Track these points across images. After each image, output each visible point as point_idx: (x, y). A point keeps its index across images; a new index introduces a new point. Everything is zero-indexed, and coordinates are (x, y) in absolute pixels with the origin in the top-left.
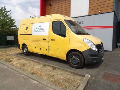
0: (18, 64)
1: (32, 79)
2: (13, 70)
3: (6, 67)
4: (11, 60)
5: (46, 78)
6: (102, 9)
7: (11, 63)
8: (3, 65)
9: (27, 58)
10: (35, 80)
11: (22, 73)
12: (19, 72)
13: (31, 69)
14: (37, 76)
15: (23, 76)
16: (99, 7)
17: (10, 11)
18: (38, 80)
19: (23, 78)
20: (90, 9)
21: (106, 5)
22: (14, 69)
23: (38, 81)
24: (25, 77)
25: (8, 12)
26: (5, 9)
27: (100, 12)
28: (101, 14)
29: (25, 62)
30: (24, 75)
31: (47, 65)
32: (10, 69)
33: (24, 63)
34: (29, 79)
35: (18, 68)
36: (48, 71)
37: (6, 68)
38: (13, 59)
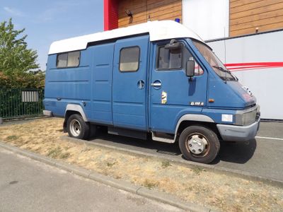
0: (94, 163)
1: (157, 200)
2: (87, 180)
3: (63, 171)
4: (64, 152)
5: (191, 195)
6: (262, 22)
7: (70, 160)
8: (52, 167)
9: (106, 146)
10: (166, 203)
11: (119, 185)
12: (107, 184)
13: (134, 174)
14: (164, 191)
15: (125, 192)
16: (256, 17)
17: (24, 29)
18: (178, 203)
19: (129, 198)
20: (233, 23)
21: (273, 14)
22: (88, 177)
23: (177, 206)
24: (133, 196)
25: (20, 32)
26: (11, 26)
27: (257, 31)
28: (262, 33)
29: (107, 156)
30: (125, 190)
31: (174, 162)
32: (77, 177)
33: (106, 159)
34: (147, 199)
35: (99, 173)
36: (184, 176)
37: (65, 174)
38: (69, 151)
